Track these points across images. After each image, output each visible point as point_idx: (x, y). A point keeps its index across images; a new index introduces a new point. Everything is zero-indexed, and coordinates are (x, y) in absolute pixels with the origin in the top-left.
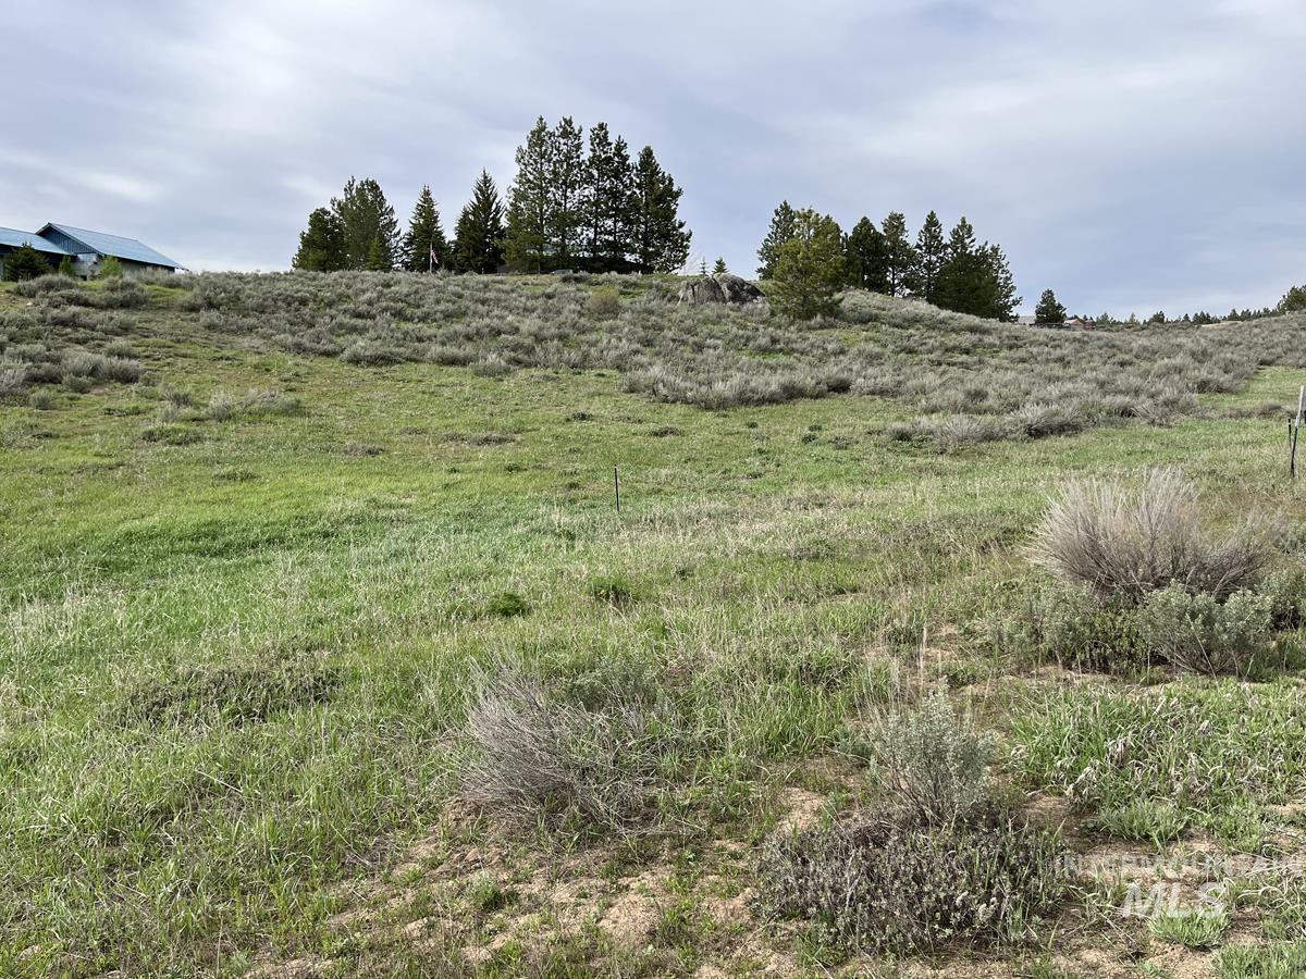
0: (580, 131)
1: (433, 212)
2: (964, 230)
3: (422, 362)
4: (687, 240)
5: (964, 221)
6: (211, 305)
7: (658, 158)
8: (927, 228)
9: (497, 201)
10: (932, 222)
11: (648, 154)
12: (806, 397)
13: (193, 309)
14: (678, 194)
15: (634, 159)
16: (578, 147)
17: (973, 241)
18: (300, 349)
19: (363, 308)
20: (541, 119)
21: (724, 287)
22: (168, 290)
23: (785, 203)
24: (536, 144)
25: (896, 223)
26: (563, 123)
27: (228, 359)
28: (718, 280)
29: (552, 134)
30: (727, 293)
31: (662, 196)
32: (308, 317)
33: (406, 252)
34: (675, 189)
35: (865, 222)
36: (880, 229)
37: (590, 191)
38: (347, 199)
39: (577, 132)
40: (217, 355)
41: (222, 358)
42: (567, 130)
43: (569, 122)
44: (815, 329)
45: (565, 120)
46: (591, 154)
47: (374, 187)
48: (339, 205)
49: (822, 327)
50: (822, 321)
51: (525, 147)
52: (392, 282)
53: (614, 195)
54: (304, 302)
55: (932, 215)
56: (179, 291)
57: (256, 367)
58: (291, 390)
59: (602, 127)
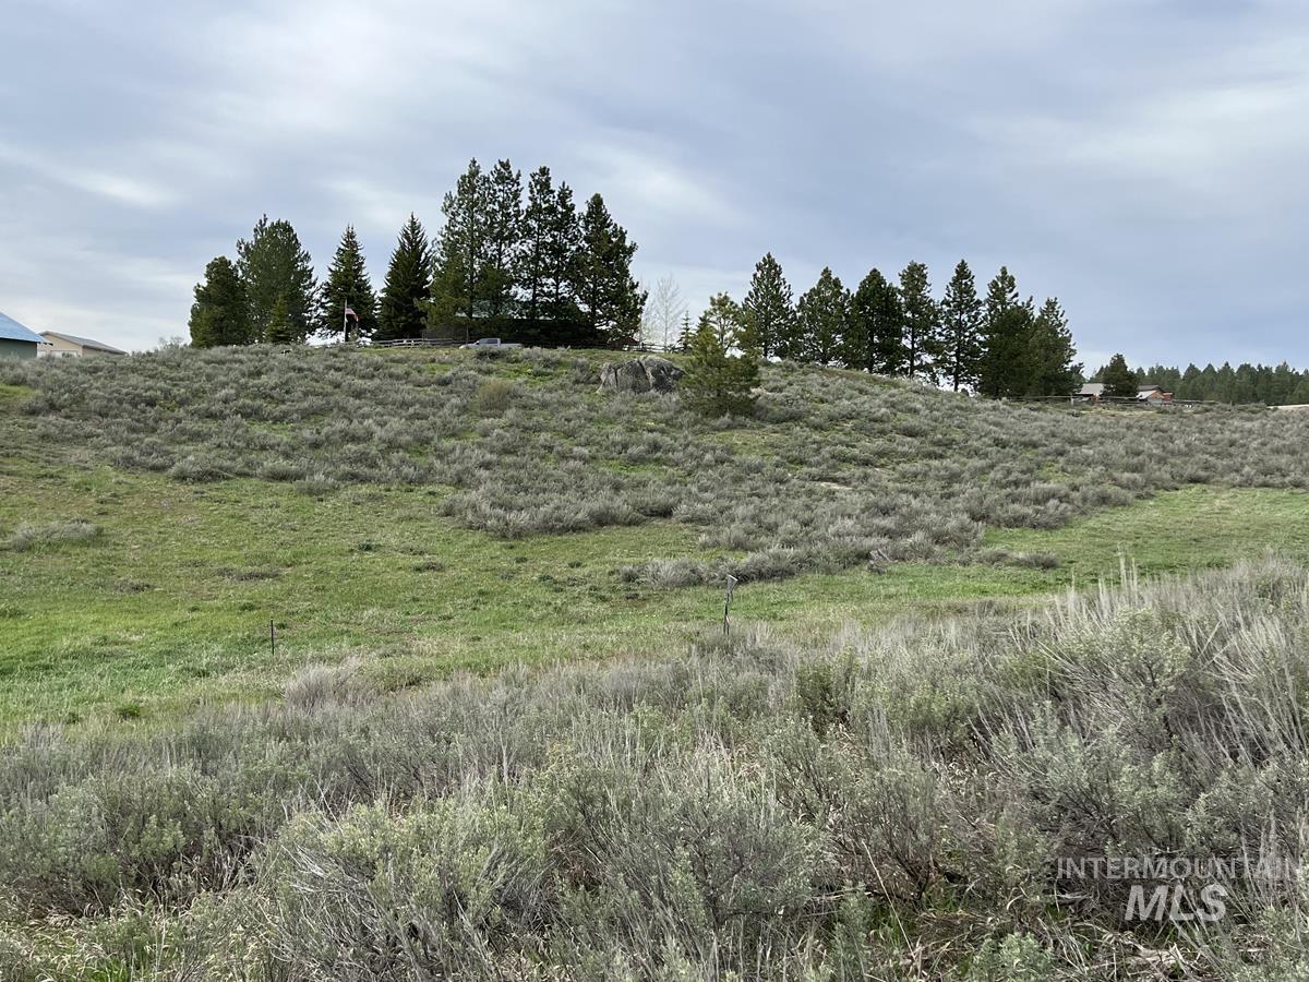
0: (519, 175)
1: (358, 257)
2: (1004, 284)
3: (252, 476)
4: (643, 303)
5: (1004, 271)
6: (53, 407)
7: (609, 207)
8: (956, 282)
9: (426, 250)
10: (962, 272)
11: (597, 203)
12: (618, 523)
13: (33, 412)
14: (632, 249)
15: (581, 208)
16: (516, 195)
17: (1016, 295)
18: (128, 463)
19: (215, 408)
20: (474, 162)
21: (649, 371)
22: (9, 388)
23: (769, 256)
24: (466, 192)
25: (915, 276)
26: (499, 167)
27: (52, 477)
28: (643, 363)
29: (486, 180)
30: (652, 379)
31: (611, 250)
32: (151, 422)
33: (323, 305)
34: (628, 244)
35: (875, 276)
36: (898, 284)
37: (527, 246)
38: (257, 241)
39: (514, 177)
40: (42, 472)
41: (46, 476)
42: (504, 175)
43: (506, 166)
44: (718, 430)
45: (500, 163)
46: (530, 203)
47: (287, 228)
48: (247, 248)
49: (729, 427)
50: (730, 421)
51: (455, 194)
52: (264, 370)
53: (558, 250)
54: (151, 403)
55: (962, 266)
56: (21, 390)
57: (76, 486)
58: (102, 514)
59: (544, 171)
